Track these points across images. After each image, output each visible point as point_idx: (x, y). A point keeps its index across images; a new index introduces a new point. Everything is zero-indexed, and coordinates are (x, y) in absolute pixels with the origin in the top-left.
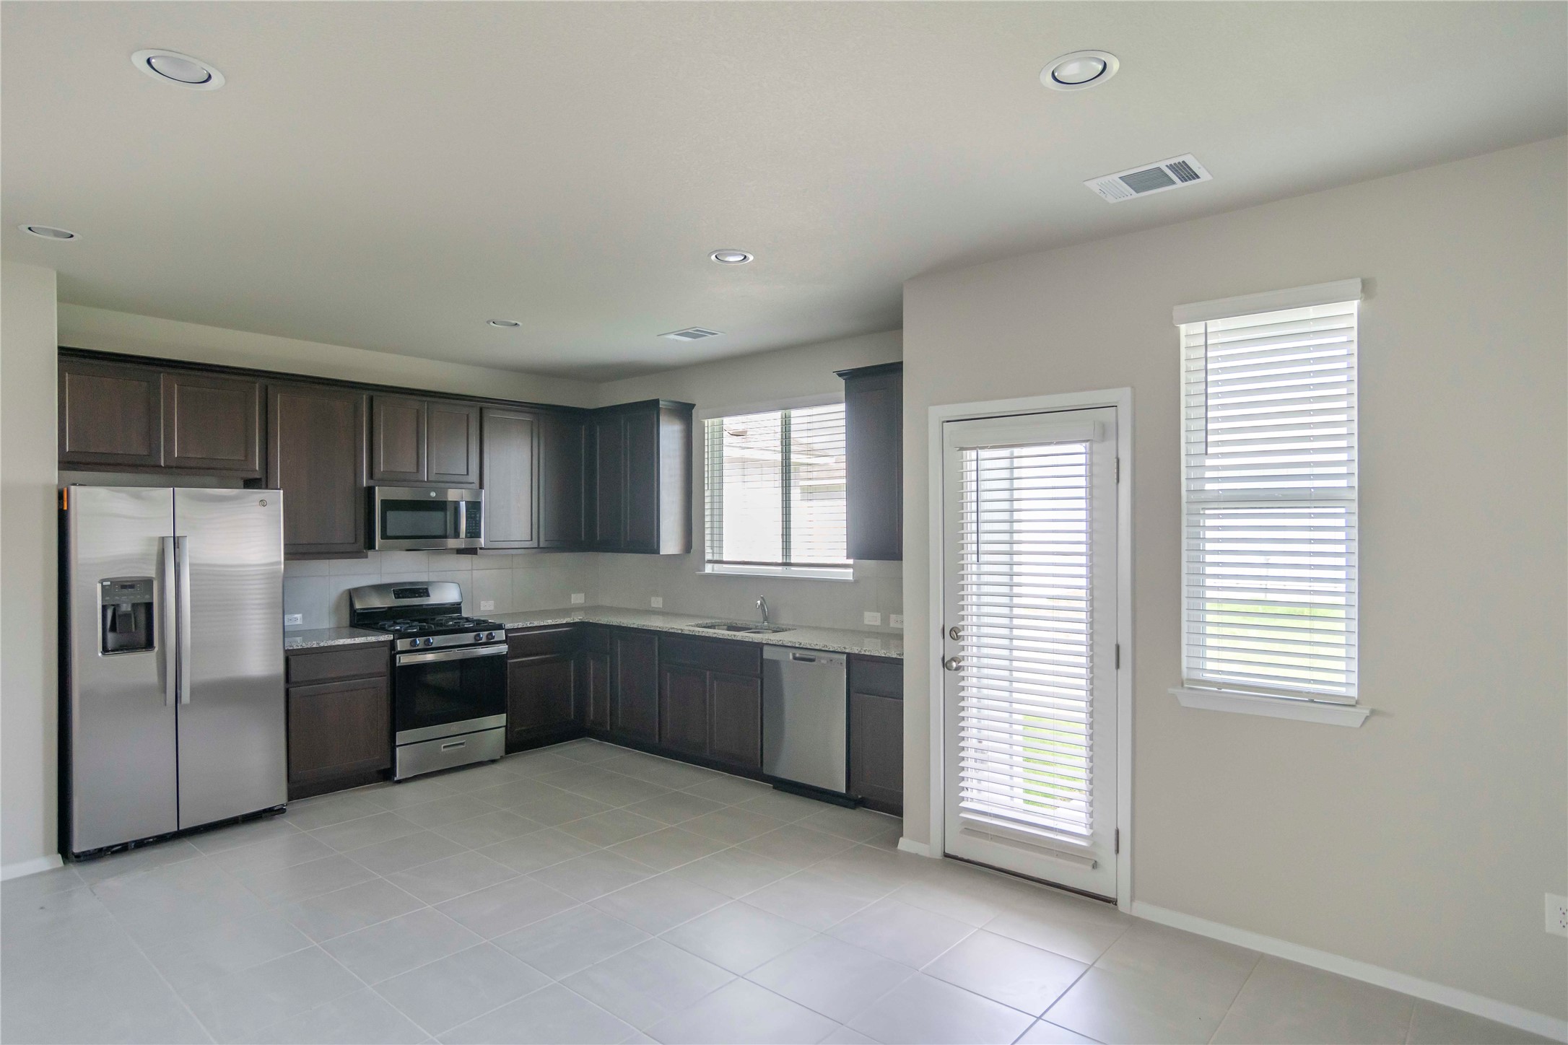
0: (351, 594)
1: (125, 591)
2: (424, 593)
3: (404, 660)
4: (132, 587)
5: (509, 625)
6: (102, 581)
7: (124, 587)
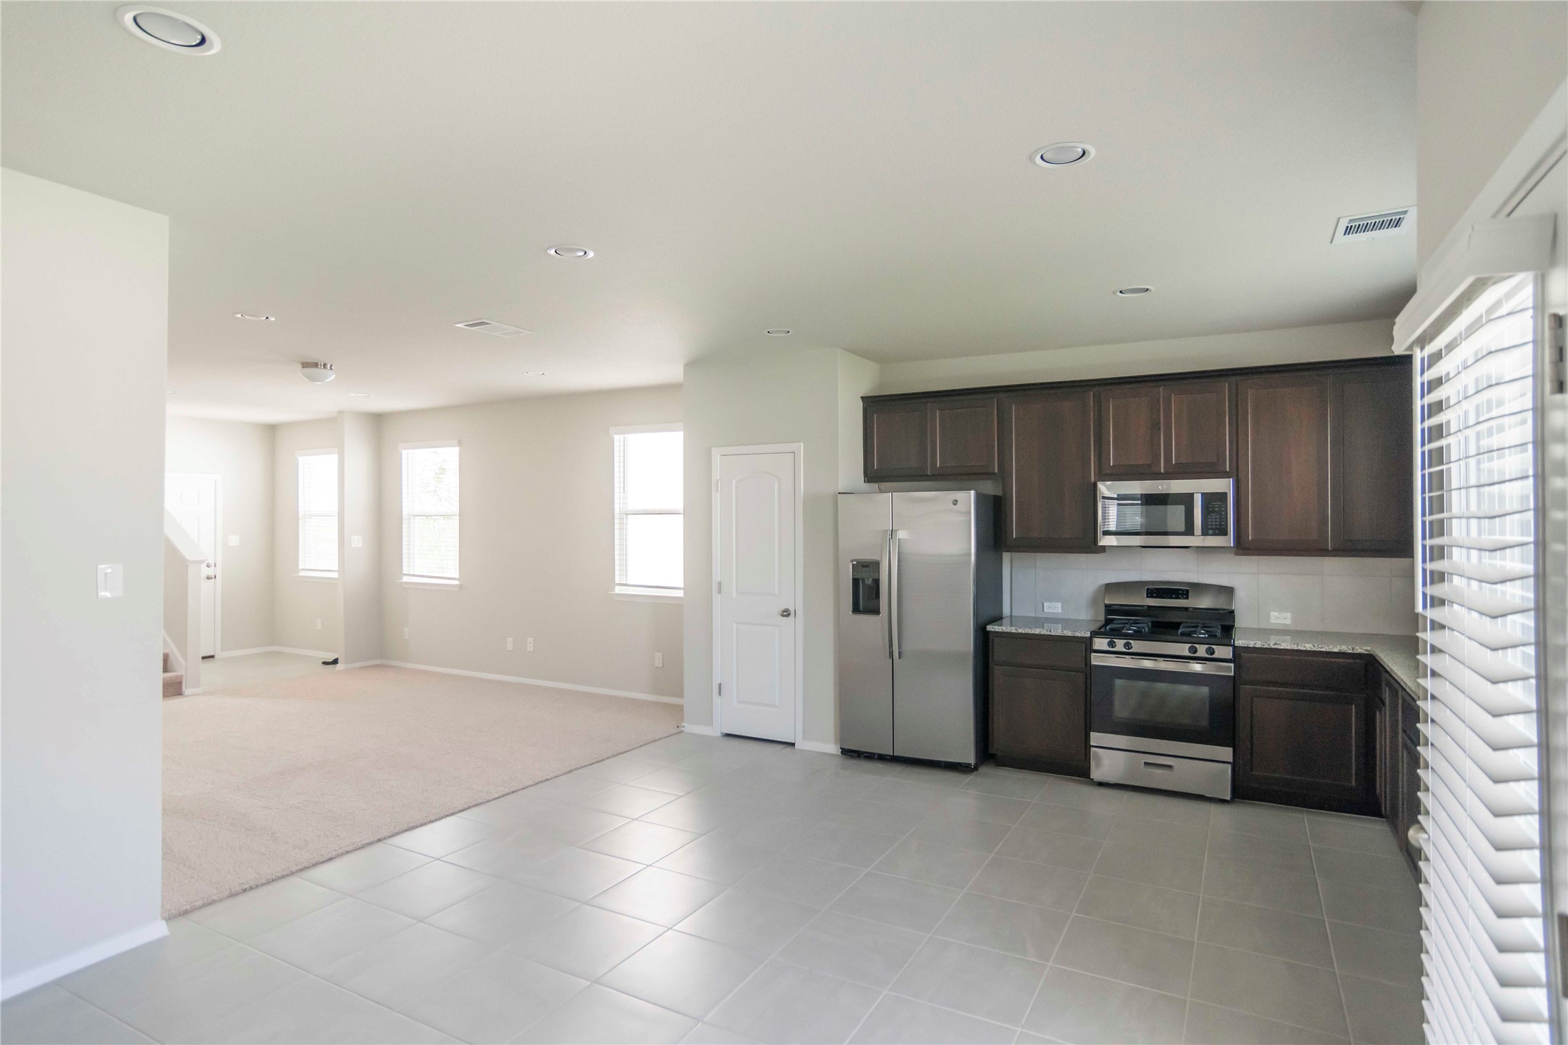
0: (1110, 588)
1: (865, 569)
2: (1183, 594)
3: (1096, 660)
4: (867, 566)
5: (1240, 642)
6: (852, 561)
7: (864, 566)
